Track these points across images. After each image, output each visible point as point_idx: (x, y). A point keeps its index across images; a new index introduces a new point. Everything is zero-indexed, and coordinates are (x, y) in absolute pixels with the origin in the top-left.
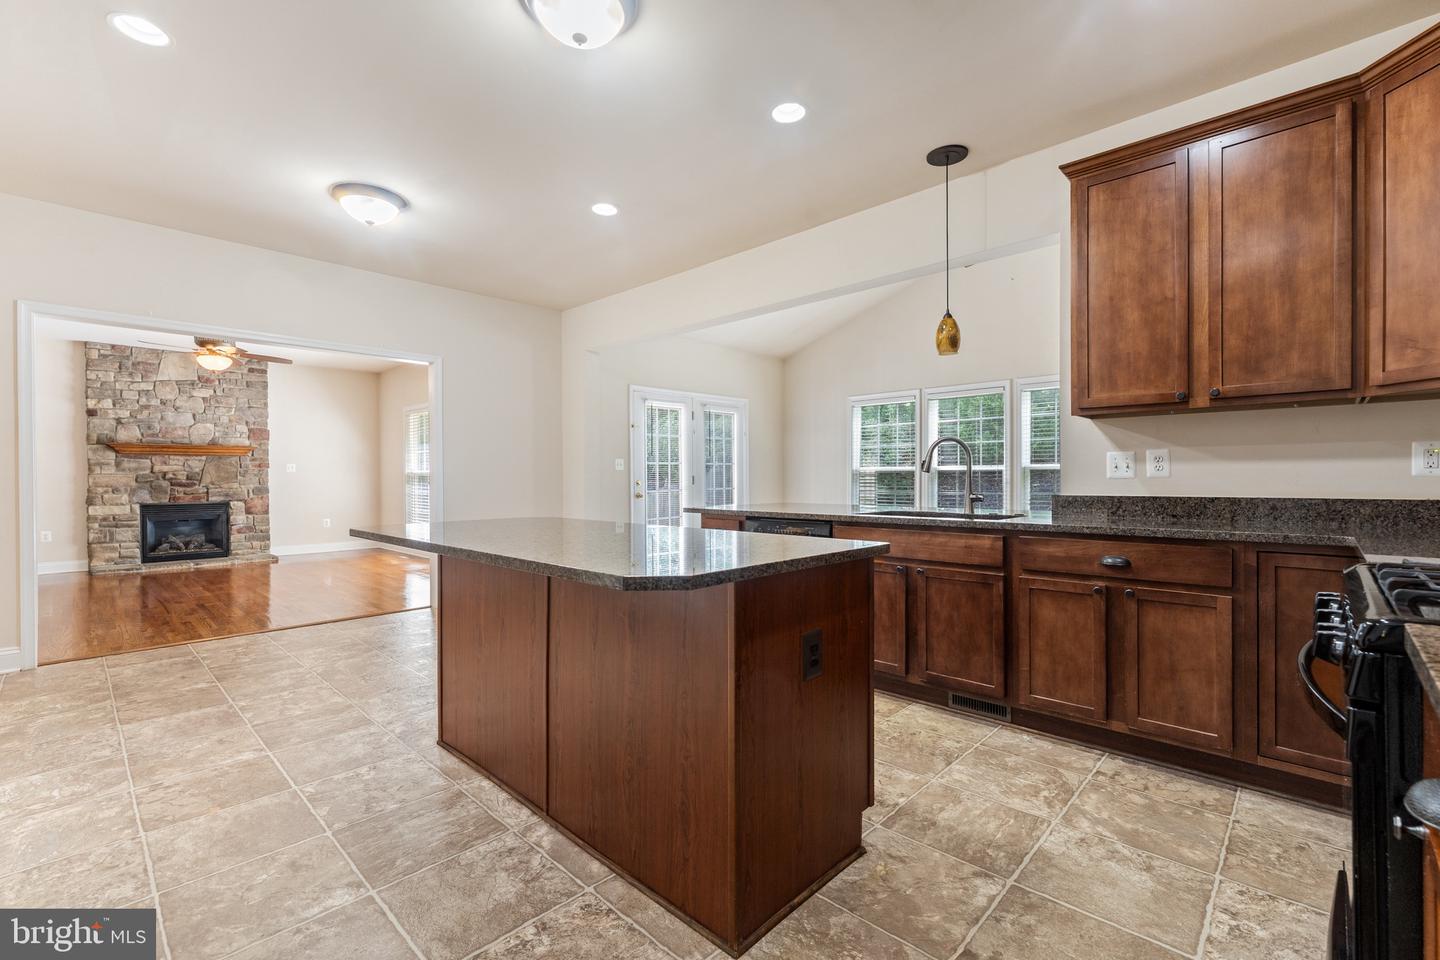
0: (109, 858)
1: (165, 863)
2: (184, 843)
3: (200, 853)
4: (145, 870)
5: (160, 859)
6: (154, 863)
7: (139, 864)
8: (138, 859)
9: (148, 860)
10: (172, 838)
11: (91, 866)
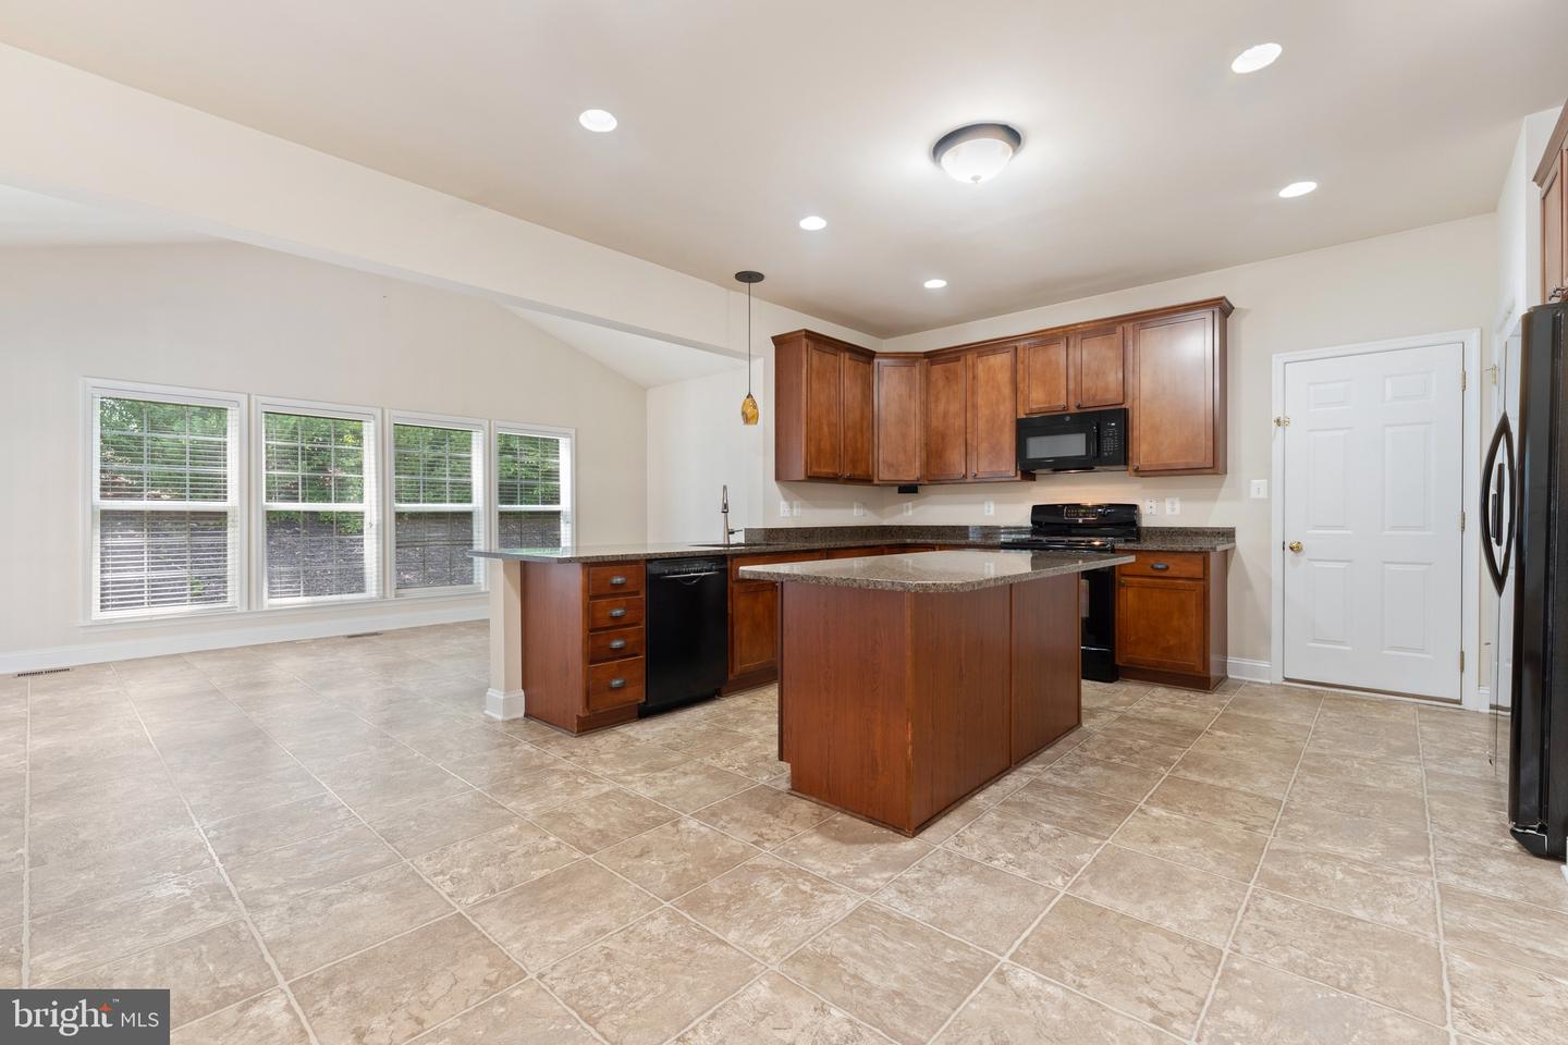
0: (1268, 945)
1: (1229, 904)
2: (1201, 911)
3: (1198, 893)
4: (1247, 910)
5: (1229, 911)
6: (1236, 911)
7: (1248, 918)
8: (1246, 924)
9: (1239, 918)
10: (1205, 924)
11: (1289, 948)
